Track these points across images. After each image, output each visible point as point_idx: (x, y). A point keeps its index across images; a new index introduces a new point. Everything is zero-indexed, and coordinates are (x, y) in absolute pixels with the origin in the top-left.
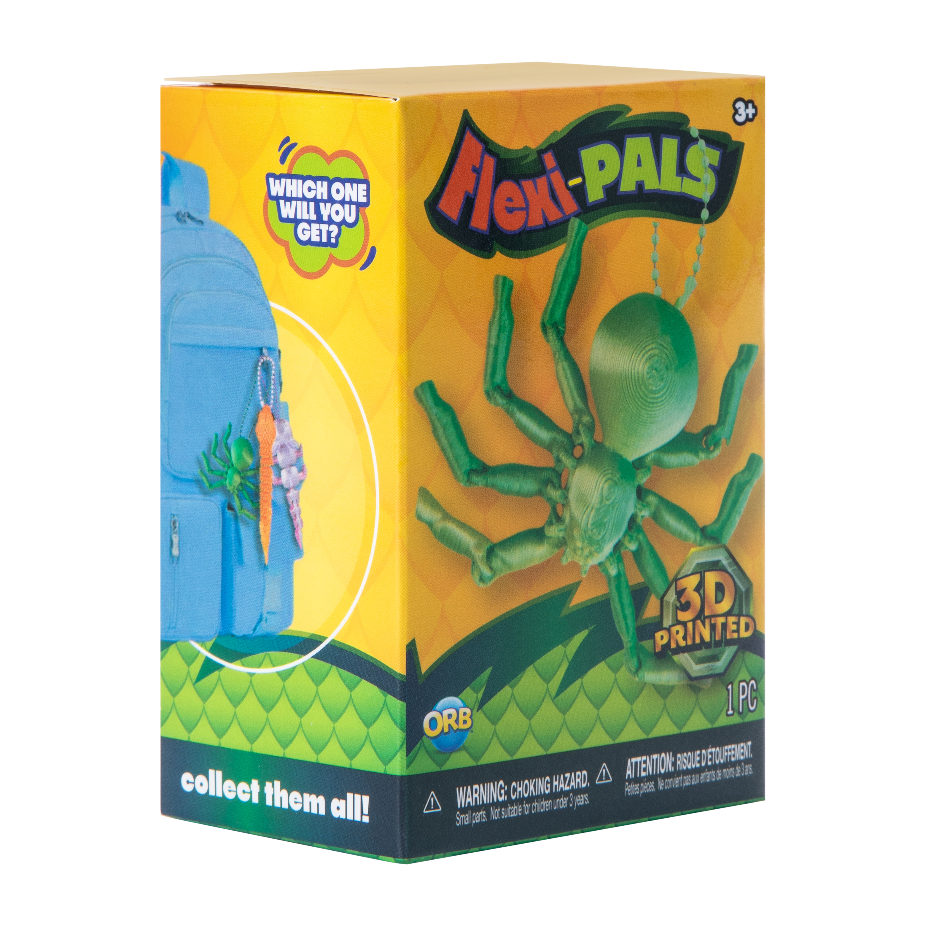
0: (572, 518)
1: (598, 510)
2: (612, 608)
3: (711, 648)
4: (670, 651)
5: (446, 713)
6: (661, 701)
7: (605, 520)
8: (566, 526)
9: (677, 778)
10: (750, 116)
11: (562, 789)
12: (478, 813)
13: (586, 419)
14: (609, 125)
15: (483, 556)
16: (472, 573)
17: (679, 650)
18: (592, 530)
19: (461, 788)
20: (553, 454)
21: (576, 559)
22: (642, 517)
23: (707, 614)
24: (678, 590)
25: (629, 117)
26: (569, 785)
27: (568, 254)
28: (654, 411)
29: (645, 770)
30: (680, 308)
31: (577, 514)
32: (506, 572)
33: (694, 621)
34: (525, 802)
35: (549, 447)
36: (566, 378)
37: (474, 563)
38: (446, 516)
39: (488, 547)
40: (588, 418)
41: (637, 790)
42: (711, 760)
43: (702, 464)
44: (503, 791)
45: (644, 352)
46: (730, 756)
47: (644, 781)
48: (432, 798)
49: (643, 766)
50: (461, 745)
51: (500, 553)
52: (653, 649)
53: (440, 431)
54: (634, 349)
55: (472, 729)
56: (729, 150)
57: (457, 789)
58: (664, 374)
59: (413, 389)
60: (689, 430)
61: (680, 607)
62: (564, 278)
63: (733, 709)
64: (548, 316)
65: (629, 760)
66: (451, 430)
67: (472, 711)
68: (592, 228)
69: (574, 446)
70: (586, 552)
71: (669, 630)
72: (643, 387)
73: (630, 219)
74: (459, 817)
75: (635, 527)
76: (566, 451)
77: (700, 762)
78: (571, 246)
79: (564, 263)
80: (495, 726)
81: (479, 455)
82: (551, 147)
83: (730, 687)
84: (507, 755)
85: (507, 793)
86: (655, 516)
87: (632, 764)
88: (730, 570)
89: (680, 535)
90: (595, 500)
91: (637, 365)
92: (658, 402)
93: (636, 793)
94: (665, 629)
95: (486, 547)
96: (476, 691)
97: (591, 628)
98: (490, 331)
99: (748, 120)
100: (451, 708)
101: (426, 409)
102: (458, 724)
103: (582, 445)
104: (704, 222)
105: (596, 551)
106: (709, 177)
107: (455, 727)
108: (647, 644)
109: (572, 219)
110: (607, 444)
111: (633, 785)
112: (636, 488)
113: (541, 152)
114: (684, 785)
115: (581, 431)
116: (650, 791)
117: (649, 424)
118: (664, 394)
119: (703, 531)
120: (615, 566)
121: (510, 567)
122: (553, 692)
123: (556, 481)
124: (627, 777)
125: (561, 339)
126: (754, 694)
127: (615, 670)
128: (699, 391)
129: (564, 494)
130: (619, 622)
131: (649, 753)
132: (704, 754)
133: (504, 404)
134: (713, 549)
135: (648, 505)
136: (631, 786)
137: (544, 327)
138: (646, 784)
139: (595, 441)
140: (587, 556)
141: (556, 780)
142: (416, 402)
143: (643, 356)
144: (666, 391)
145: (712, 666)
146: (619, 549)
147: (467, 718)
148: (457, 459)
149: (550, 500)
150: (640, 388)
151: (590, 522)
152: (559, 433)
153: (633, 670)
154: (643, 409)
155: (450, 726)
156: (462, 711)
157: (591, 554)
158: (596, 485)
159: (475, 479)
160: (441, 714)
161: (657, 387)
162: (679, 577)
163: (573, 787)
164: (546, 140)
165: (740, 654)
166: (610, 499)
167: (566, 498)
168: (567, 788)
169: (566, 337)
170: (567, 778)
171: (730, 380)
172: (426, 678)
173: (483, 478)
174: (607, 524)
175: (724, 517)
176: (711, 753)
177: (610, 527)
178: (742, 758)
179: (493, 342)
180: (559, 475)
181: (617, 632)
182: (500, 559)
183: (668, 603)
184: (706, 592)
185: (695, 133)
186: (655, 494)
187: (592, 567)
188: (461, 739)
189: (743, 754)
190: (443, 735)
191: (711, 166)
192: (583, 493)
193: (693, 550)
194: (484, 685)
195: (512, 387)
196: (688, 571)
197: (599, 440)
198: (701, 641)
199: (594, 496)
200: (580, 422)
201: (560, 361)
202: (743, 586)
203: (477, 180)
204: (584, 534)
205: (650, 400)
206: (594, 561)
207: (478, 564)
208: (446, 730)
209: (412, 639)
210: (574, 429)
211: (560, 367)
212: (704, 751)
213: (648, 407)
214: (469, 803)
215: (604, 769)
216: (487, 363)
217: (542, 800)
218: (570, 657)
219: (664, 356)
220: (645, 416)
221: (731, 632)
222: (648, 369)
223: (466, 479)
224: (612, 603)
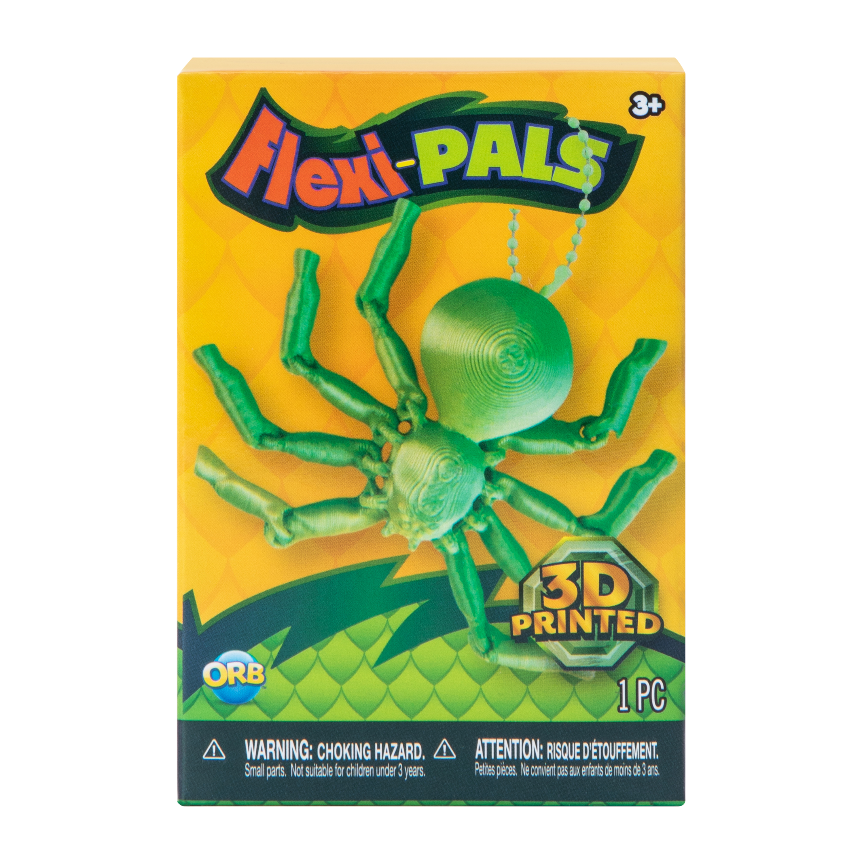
0: (396, 492)
1: (430, 487)
2: (452, 585)
3: (593, 639)
4: (533, 637)
5: (231, 666)
6: (524, 687)
7: (441, 498)
8: (389, 499)
9: (548, 767)
10: (655, 110)
11: (387, 757)
12: (273, 768)
13: (415, 396)
14: (454, 110)
15: (278, 518)
16: (265, 533)
17: (545, 637)
18: (424, 506)
19: (251, 741)
20: (371, 427)
21: (402, 533)
22: (493, 499)
23: (586, 604)
24: (544, 576)
25: (482, 104)
26: (397, 754)
27: (393, 234)
28: (510, 395)
29: (502, 752)
30: (547, 296)
31: (403, 487)
32: (308, 537)
33: (567, 610)
34: (336, 764)
35: (366, 420)
36: (389, 354)
37: (267, 524)
38: (232, 475)
39: (285, 510)
40: (419, 396)
41: (492, 771)
42: (597, 754)
43: (577, 453)
44: (306, 751)
45: (496, 336)
46: (625, 754)
47: (501, 763)
48: (214, 744)
49: (499, 748)
50: (251, 699)
51: (301, 517)
52: (510, 632)
53: (225, 394)
54: (482, 332)
55: (265, 685)
56: (622, 142)
57: (246, 741)
58: (523, 359)
59: (191, 351)
60: (559, 418)
61: (547, 594)
62: (387, 257)
63: (627, 705)
64: (365, 292)
65: (479, 740)
66: (239, 393)
67: (264, 667)
68: (425, 210)
69: (399, 422)
70: (416, 527)
71: (531, 615)
72: (493, 371)
73: (479, 203)
74: (249, 769)
75: (483, 509)
76: (388, 425)
77: (580, 754)
78: (397, 227)
79: (388, 242)
80: (295, 685)
81: (274, 421)
82: (374, 129)
83: (623, 682)
84: (312, 715)
85: (313, 752)
86: (511, 500)
87: (483, 745)
88: (621, 564)
89: (546, 522)
90: (428, 477)
91: (486, 348)
92: (515, 388)
93: (490, 774)
94: (527, 614)
95: (283, 510)
96: (271, 649)
97: (423, 602)
98: (289, 301)
99: (650, 112)
100: (237, 661)
101: (208, 371)
102: (246, 678)
103: (410, 421)
104: (583, 213)
105: (430, 527)
106: (592, 168)
107: (243, 680)
108: (502, 627)
109: (400, 200)
110: (444, 423)
111: (485, 765)
112: (484, 470)
113: (360, 133)
114: (559, 775)
115: (409, 408)
116: (511, 775)
117: (502, 408)
118: (524, 379)
119: (581, 521)
120: (455, 545)
121: (313, 532)
122: (373, 660)
123: (374, 453)
124: (477, 757)
125: (384, 317)
126: (660, 694)
127: (457, 647)
128: (575, 380)
129: (385, 467)
130: (461, 600)
131: (508, 736)
132: (586, 748)
133: (306, 373)
134: (595, 540)
135: (501, 488)
136: (484, 766)
137: (360, 303)
138: (504, 767)
139: (428, 420)
140: (417, 532)
141: (379, 748)
142: (195, 363)
143: (495, 340)
144: (527, 377)
145: (595, 658)
146: (460, 528)
147: (259, 673)
148: (246, 422)
149: (366, 471)
150: (490, 372)
151: (421, 497)
152: (379, 408)
153: (482, 650)
154: (493, 392)
155: (236, 679)
156: (251, 666)
157: (422, 529)
158: (430, 462)
159: (268, 442)
160: (226, 666)
161: (513, 372)
162: (546, 563)
163: (402, 757)
164: (368, 121)
165: (637, 650)
166: (448, 478)
167: (389, 471)
168: (393, 757)
169: (389, 315)
170: (393, 748)
171: (621, 373)
172: (207, 630)
173: (279, 443)
174: (444, 503)
175: (612, 509)
176: (597, 748)
177: (448, 505)
178: (643, 757)
179: (293, 313)
180: (379, 449)
181: (459, 611)
182: (301, 524)
183: (530, 589)
184: (585, 582)
185: (573, 122)
186: (512, 479)
187: (424, 543)
188: (251, 694)
189: (644, 754)
190: (227, 687)
191: (594, 157)
192: (411, 468)
193: (565, 538)
194: (280, 644)
195: (317, 358)
196: (559, 559)
197: (433, 418)
198: (578, 631)
199: (427, 473)
200: (407, 398)
201: (380, 337)
202: (643, 582)
203: (275, 156)
204: (412, 509)
205: (504, 385)
206: (429, 536)
207: (273, 525)
208: (232, 682)
209: (189, 590)
210: (399, 406)
211: (381, 343)
212: (585, 744)
213: (501, 391)
214: (262, 757)
215: (444, 744)
216: (285, 332)
217: (360, 765)
218: (395, 628)
219: (525, 342)
220: (497, 399)
221: (624, 626)
222: (502, 353)
223: (257, 442)
224: (451, 581)
